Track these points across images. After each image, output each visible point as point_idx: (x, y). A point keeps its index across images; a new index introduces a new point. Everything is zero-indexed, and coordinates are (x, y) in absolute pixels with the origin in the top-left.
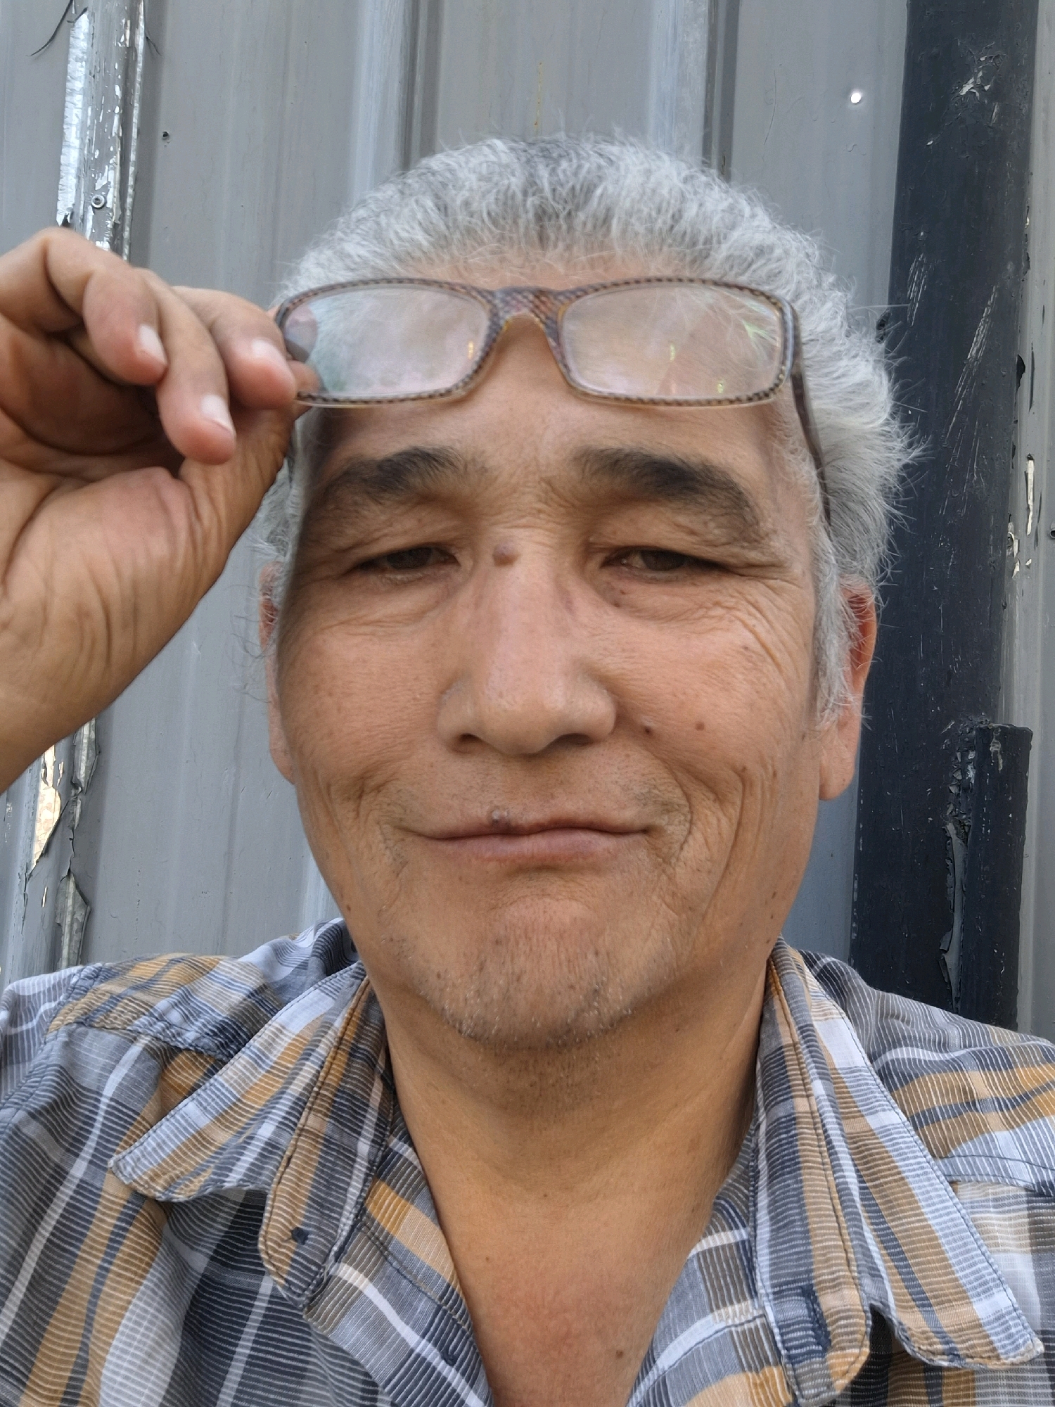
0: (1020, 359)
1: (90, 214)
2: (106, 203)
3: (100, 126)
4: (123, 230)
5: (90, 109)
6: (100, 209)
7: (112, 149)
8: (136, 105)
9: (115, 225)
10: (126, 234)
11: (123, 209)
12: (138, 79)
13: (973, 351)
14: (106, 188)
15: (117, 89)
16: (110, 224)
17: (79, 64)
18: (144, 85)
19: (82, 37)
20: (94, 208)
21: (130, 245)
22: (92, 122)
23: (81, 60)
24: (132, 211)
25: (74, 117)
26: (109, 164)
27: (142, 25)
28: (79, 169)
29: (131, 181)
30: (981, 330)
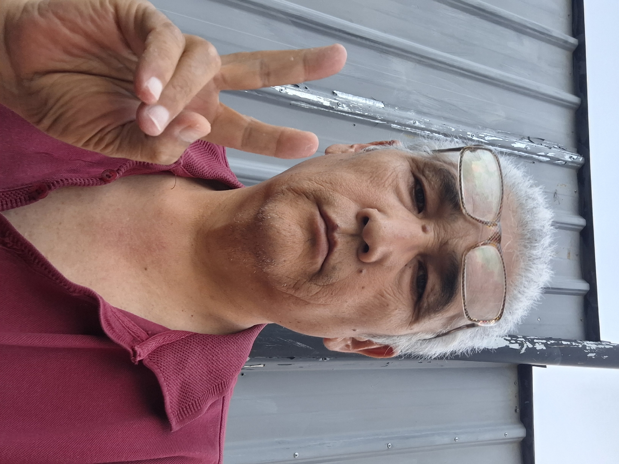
0: (294, 357)
1: (337, 102)
2: (339, 106)
3: (358, 107)
4: (332, 110)
5: (362, 105)
6: (338, 105)
7: (352, 110)
8: (362, 118)
9: (333, 108)
10: (331, 111)
11: (337, 111)
12: (369, 120)
13: (299, 343)
14: (343, 107)
15: (367, 114)
16: (334, 107)
17: (373, 103)
18: (367, 121)
19: (379, 105)
20: (338, 103)
21: (328, 111)
22: (359, 105)
23: (374, 104)
24: (337, 113)
25: (360, 99)
26: (349, 109)
27: (381, 122)
28: (347, 99)
29: (344, 114)
30: (304, 346)
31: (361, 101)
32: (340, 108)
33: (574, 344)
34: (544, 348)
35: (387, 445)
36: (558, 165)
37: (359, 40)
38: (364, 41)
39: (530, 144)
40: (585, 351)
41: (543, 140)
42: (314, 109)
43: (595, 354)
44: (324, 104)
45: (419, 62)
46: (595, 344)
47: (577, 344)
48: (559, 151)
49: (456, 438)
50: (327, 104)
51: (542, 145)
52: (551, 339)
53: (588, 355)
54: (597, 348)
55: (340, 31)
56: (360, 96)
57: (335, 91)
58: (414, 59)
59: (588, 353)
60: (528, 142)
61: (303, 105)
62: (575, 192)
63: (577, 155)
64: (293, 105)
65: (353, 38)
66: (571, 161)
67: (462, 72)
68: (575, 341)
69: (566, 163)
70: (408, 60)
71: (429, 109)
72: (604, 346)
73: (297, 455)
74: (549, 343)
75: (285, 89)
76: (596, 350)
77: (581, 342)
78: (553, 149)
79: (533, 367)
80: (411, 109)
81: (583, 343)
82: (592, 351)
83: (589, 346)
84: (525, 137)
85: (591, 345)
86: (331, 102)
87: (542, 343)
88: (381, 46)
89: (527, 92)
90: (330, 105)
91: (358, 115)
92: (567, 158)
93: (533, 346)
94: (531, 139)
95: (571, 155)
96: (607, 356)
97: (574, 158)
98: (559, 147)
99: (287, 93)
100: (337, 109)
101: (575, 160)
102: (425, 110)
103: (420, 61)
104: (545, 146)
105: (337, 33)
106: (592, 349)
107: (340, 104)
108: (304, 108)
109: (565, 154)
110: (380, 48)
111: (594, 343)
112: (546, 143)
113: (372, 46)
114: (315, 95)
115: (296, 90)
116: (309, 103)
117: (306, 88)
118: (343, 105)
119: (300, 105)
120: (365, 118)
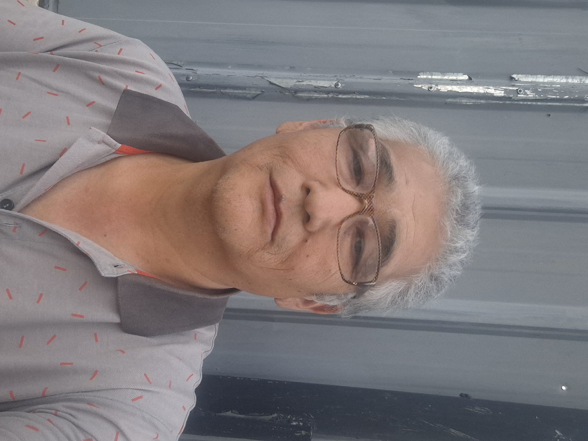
1: (515, 88)
2: (519, 94)
3: (551, 91)
5: (559, 86)
6: (517, 92)
7: (542, 96)
8: (561, 104)
9: (511, 98)
10: (507, 102)
11: (517, 101)
12: (572, 104)
14: (526, 94)
15: (567, 97)
16: (512, 96)
17: (579, 80)
18: (570, 106)
20: (518, 89)
21: (504, 104)
22: (554, 87)
24: (517, 104)
25: (557, 79)
26: (535, 95)
28: (534, 82)
29: (529, 103)
30: (462, 434)
31: (559, 81)
32: (521, 96)
42: (482, 104)
44: (495, 95)
50: (499, 93)
56: (557, 75)
57: (514, 76)
61: (465, 101)
64: (450, 103)
75: (437, 85)
86: (506, 90)
90: (505, 95)
99: (438, 90)
100: (516, 98)
107: (520, 91)
108: (467, 105)
114: (481, 85)
115: (452, 85)
116: (473, 98)
117: (470, 79)
118: (526, 91)
119: (461, 102)
120: (565, 103)
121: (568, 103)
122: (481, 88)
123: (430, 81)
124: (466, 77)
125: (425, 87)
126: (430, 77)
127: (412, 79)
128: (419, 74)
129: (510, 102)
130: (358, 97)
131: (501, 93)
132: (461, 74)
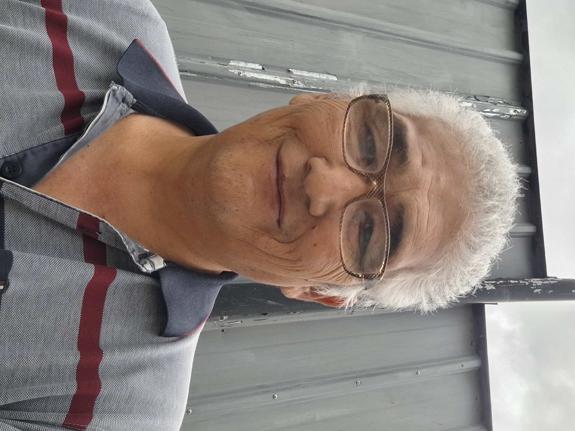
0: (267, 314)
1: (292, 79)
3: (312, 83)
4: (288, 87)
5: (316, 80)
6: (293, 82)
7: (307, 86)
8: (317, 92)
9: (290, 86)
10: (287, 88)
11: (293, 88)
13: (269, 302)
14: (298, 84)
15: (321, 88)
16: (290, 84)
19: (332, 78)
20: (294, 80)
21: (285, 89)
22: (313, 81)
23: (327, 78)
24: (293, 90)
25: (314, 75)
26: (304, 85)
28: (302, 76)
29: (300, 90)
30: (274, 303)
31: (315, 76)
32: (296, 85)
33: (521, 282)
34: (494, 288)
35: (356, 383)
36: (503, 119)
37: (309, 19)
38: (314, 20)
39: (477, 102)
40: (531, 287)
41: (489, 97)
42: (272, 88)
43: (541, 290)
44: (280, 83)
45: (368, 35)
46: (541, 281)
47: (524, 282)
48: (504, 106)
49: (419, 372)
50: (283, 82)
51: (487, 102)
52: (501, 279)
53: (535, 291)
54: (543, 284)
55: (291, 12)
56: (314, 72)
57: (290, 70)
58: (362, 32)
59: (535, 289)
60: (475, 100)
61: (261, 85)
62: (521, 142)
63: (521, 108)
64: (252, 86)
65: (305, 18)
66: (515, 114)
67: (408, 40)
68: (523, 280)
69: (511, 116)
70: (357, 34)
71: (379, 78)
72: (549, 282)
73: (275, 397)
74: (498, 283)
75: (244, 72)
76: (541, 286)
77: (528, 280)
78: (498, 105)
79: (485, 305)
80: (364, 80)
81: (530, 280)
82: (538, 287)
83: (535, 283)
84: (471, 96)
85: (537, 282)
86: (286, 80)
87: (492, 284)
88: (331, 23)
89: (472, 53)
90: (286, 83)
91: (313, 89)
92: (512, 112)
93: (484, 287)
94: (477, 97)
95: (515, 109)
96: (552, 291)
97: (518, 112)
98: (504, 103)
99: (245, 75)
100: (293, 87)
101: (519, 114)
102: (376, 79)
103: (369, 33)
104: (491, 103)
105: (288, 14)
106: (538, 286)
107: (295, 82)
108: (262, 88)
109: (509, 108)
110: (330, 25)
111: (540, 279)
112: (491, 100)
113: (322, 24)
114: (272, 75)
115: (254, 72)
116: (267, 83)
117: (263, 69)
118: (299, 82)
119: (259, 85)
120: (320, 91)
121: (322, 92)
122: (272, 77)
123: (238, 68)
124: (261, 67)
125: (236, 72)
126: (237, 64)
127: (226, 65)
128: (231, 61)
129: (289, 88)
130: (189, 74)
131: (284, 82)
132: (257, 65)
